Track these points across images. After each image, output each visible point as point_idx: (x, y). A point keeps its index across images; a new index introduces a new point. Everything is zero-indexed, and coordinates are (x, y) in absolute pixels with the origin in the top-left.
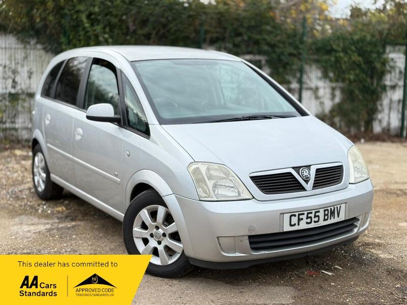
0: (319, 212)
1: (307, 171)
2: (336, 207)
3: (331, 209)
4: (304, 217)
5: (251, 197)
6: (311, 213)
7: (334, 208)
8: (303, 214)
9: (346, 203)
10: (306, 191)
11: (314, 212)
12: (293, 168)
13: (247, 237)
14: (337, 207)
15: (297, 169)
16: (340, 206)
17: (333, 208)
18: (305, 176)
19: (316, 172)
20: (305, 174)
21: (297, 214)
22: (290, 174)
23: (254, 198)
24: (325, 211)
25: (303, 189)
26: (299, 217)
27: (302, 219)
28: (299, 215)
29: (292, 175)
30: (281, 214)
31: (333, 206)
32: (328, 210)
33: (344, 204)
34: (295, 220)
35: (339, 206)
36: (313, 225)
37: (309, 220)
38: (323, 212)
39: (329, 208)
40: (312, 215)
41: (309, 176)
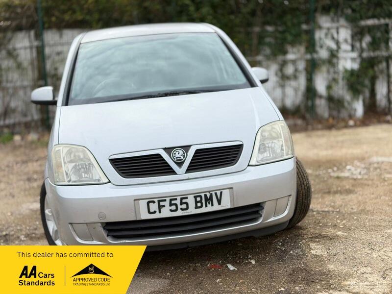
0: (187, 198)
1: (181, 152)
2: (213, 193)
3: (206, 196)
4: (167, 203)
5: (108, 181)
6: (176, 199)
7: (211, 195)
8: (165, 200)
9: (232, 188)
10: (177, 174)
11: (179, 198)
12: (165, 149)
13: (100, 225)
14: (216, 194)
15: (168, 150)
16: (221, 193)
17: (208, 195)
18: (176, 158)
19: (195, 153)
20: (177, 155)
21: (156, 200)
22: (158, 156)
23: (110, 182)
24: (195, 197)
25: (173, 172)
26: (159, 204)
27: (164, 206)
28: (159, 201)
29: (162, 157)
30: (135, 200)
31: (209, 192)
32: (201, 197)
33: (228, 190)
34: (154, 207)
35: (218, 193)
36: (179, 213)
37: (174, 208)
38: (194, 199)
39: (203, 195)
40: (178, 202)
41: (182, 157)
